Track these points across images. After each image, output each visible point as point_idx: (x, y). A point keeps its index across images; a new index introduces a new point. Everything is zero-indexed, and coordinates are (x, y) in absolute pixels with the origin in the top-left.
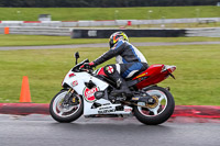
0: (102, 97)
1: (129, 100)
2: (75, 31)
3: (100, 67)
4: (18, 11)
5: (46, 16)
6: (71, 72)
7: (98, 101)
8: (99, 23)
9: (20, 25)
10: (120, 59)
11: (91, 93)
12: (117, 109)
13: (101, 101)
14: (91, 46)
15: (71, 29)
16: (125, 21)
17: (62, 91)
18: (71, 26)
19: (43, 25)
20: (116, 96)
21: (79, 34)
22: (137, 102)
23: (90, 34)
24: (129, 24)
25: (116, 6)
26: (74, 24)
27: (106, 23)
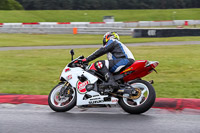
0: (92, 89)
1: (115, 92)
2: (136, 31)
3: (92, 63)
4: (86, 13)
5: (110, 17)
6: (67, 67)
7: (89, 93)
9: (86, 25)
10: (110, 56)
11: (83, 86)
12: (105, 100)
13: (92, 93)
15: (132, 29)
17: (60, 84)
18: (133, 26)
20: (104, 89)
21: (140, 34)
22: (122, 94)
23: (149, 33)
24: (186, 24)
25: (174, 8)
26: (135, 24)
27: (165, 23)
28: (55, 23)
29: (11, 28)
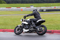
4: (25, 4)
5: (32, 6)
8: (46, 8)
9: (25, 8)
14: (44, 14)
15: (39, 9)
16: (54, 7)
19: (31, 8)
21: (41, 11)
23: (44, 11)
24: (55, 8)
25: (51, 3)
26: (40, 8)
28: (16, 8)
29: (2, 9)
